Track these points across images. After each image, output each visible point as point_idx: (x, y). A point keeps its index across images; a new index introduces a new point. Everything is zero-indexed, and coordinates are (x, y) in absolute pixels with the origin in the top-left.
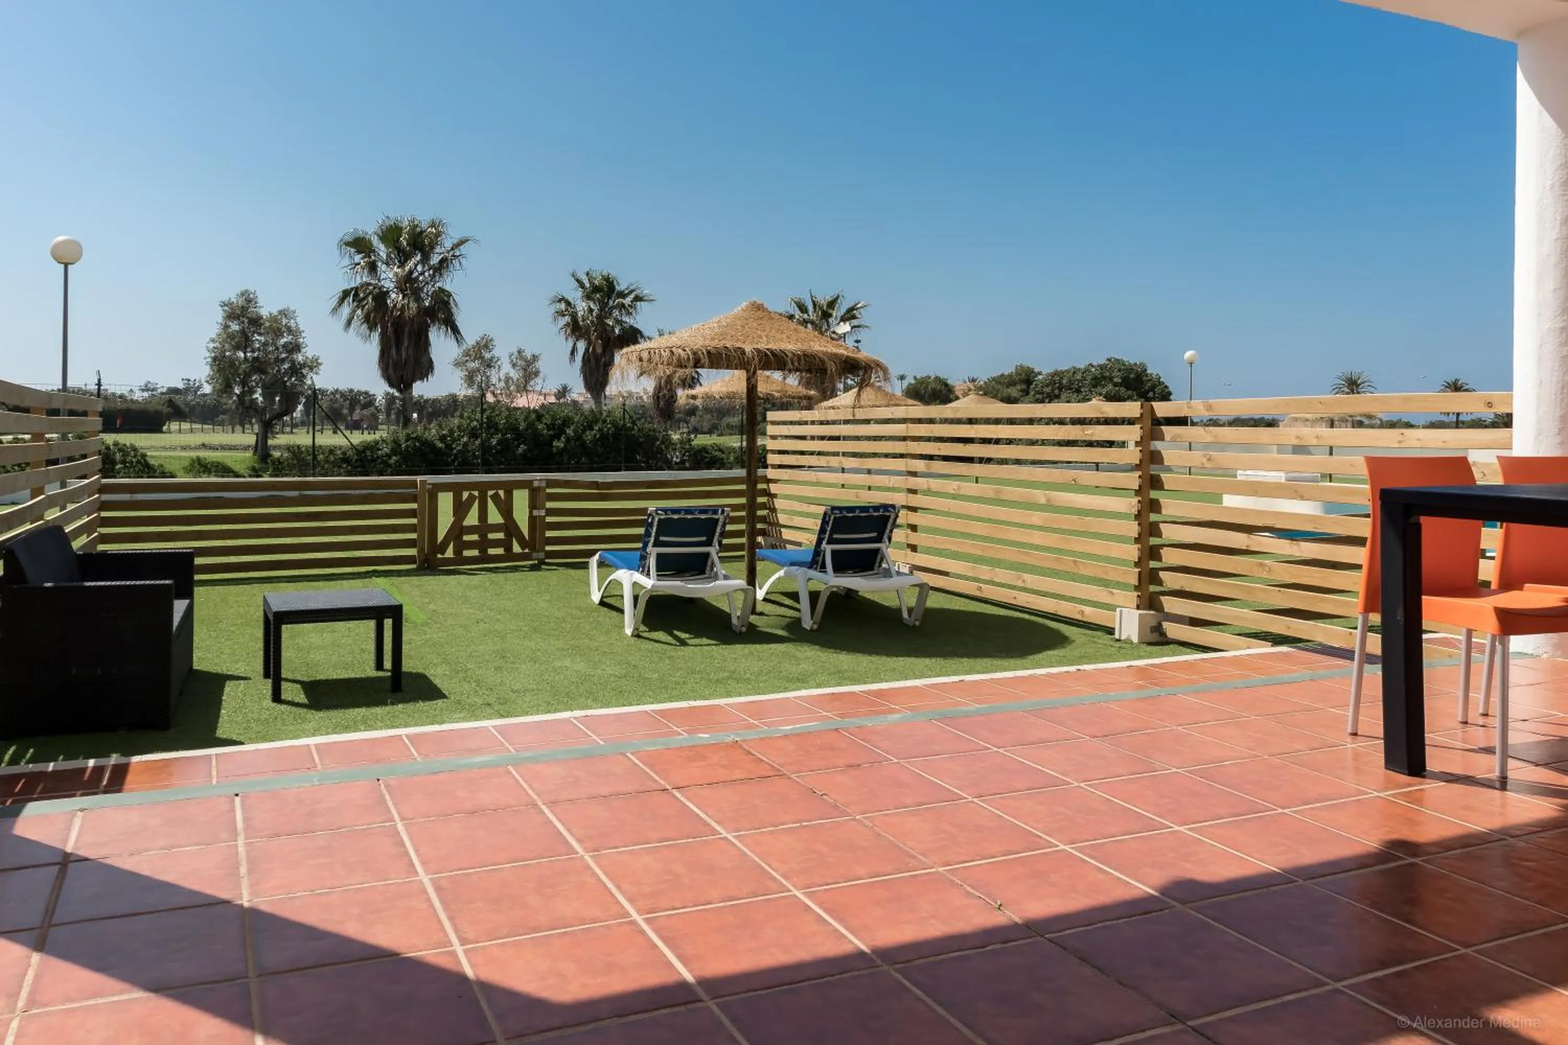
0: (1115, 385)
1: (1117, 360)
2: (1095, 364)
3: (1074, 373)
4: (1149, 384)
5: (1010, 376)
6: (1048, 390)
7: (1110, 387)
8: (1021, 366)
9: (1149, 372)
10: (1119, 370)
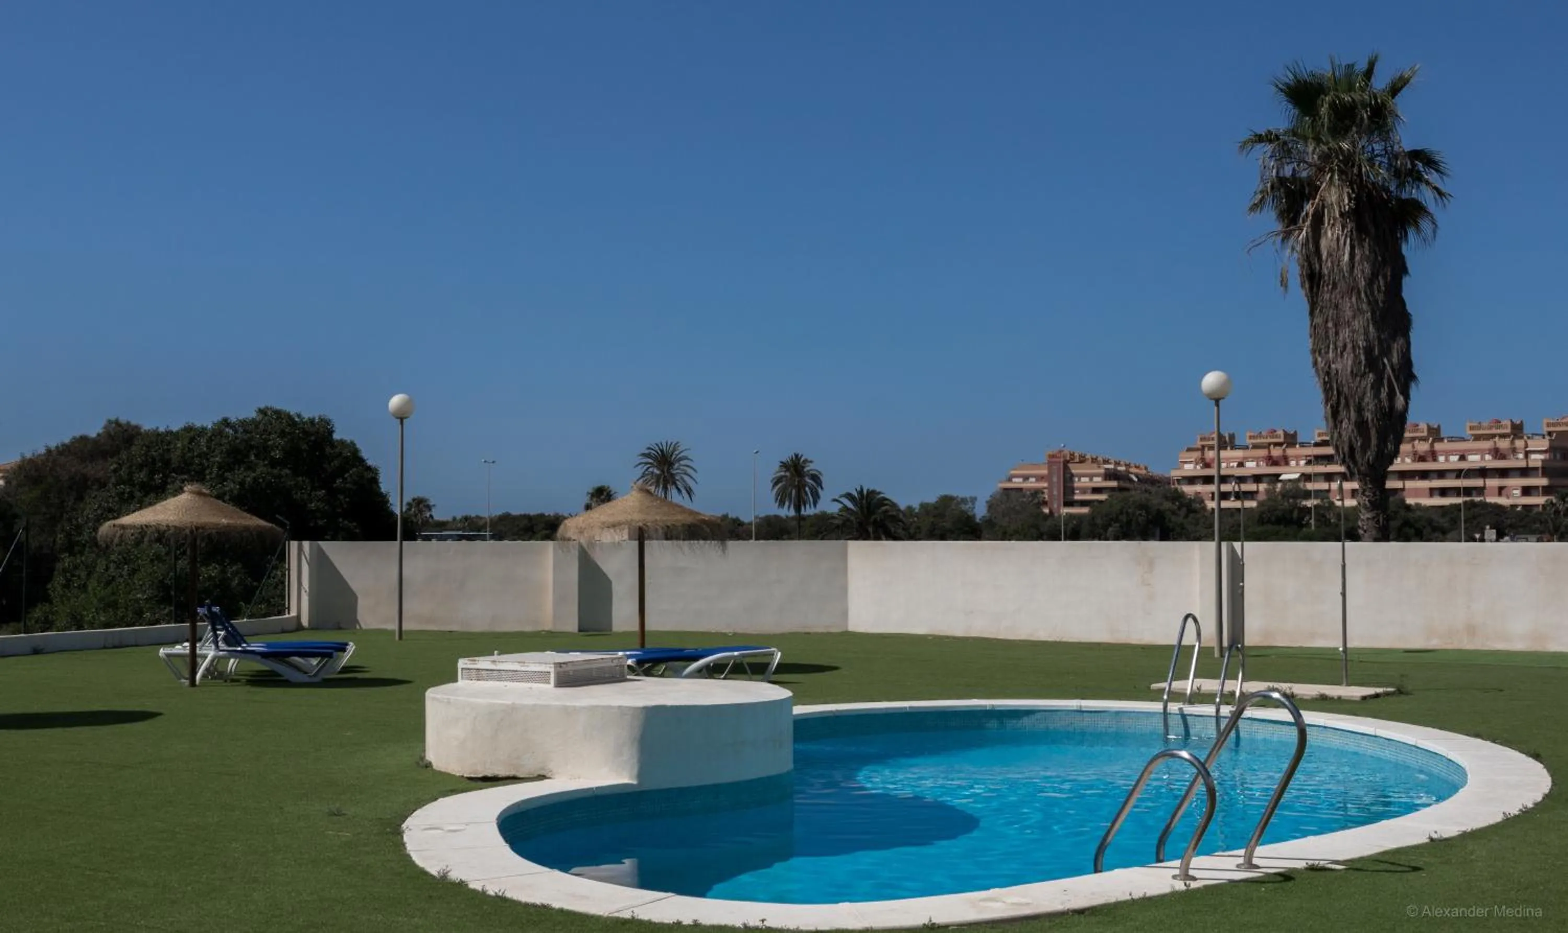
0: (274, 463)
1: (278, 413)
2: (233, 420)
3: (192, 440)
4: (336, 463)
5: (95, 442)
6: (142, 476)
7: (262, 469)
8: (117, 423)
9: (336, 436)
10: (283, 434)
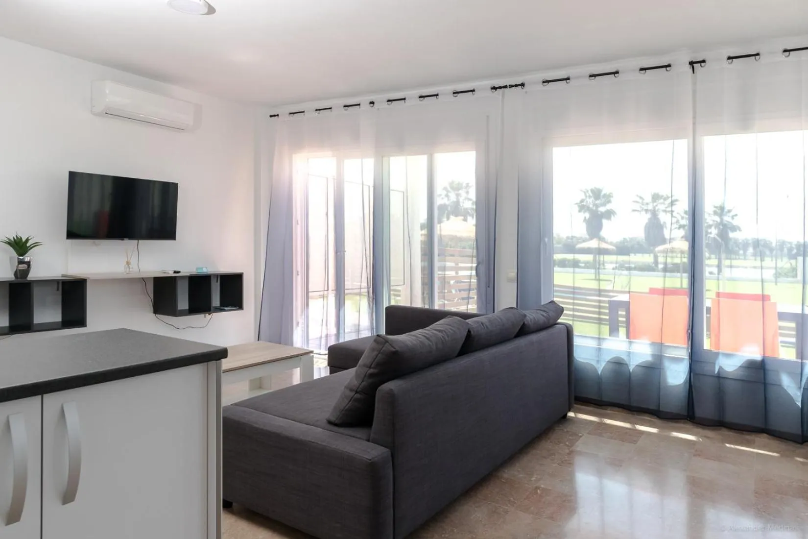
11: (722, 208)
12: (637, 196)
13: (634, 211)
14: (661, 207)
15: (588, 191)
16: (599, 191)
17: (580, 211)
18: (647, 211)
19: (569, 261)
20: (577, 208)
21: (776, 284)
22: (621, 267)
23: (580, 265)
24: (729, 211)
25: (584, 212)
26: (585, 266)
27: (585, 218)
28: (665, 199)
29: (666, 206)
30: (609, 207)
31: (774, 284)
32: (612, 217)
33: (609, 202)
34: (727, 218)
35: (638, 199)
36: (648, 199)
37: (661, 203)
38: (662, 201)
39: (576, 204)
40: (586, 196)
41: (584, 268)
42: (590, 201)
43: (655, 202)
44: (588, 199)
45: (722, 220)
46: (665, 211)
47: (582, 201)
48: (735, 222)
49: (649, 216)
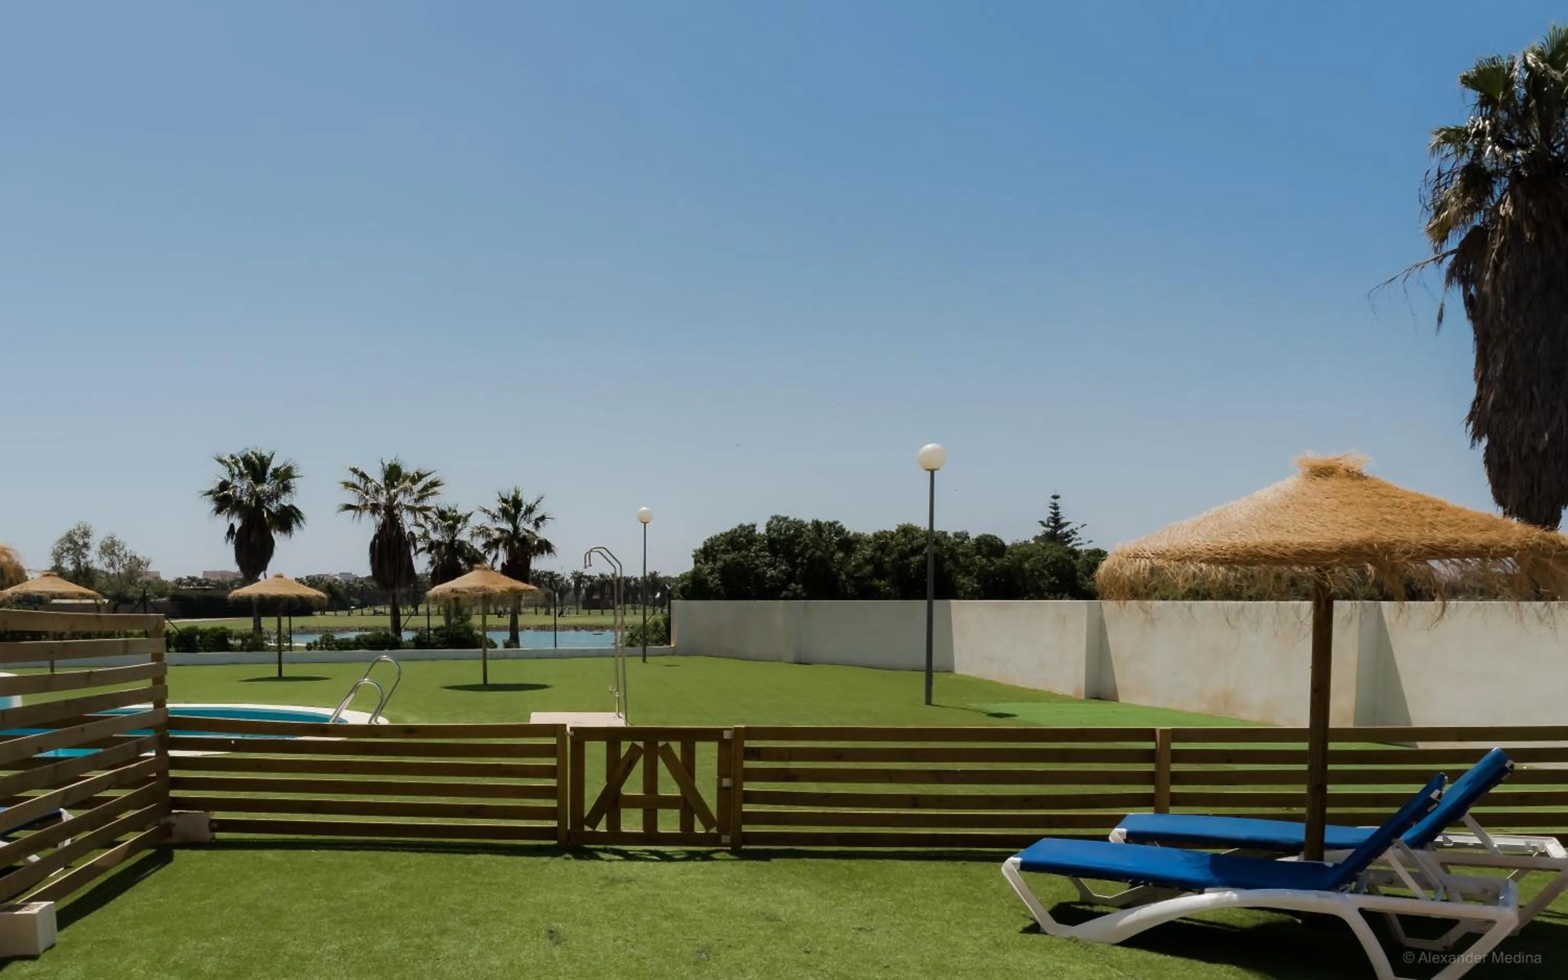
11: (517, 503)
12: (355, 471)
13: (349, 507)
14: (404, 499)
15: (236, 463)
16: (264, 463)
17: (219, 511)
18: (375, 508)
19: (203, 634)
20: (209, 505)
21: (644, 661)
22: (329, 643)
23: (231, 642)
24: (530, 510)
25: (231, 513)
26: (242, 644)
27: (232, 526)
28: (414, 481)
29: (416, 496)
30: (285, 500)
31: (640, 659)
32: (294, 526)
33: (287, 489)
34: (525, 526)
35: (355, 479)
36: (378, 478)
37: (405, 491)
38: (408, 484)
39: (210, 493)
40: (233, 476)
41: (241, 649)
42: (241, 487)
43: (394, 487)
44: (236, 482)
45: (516, 528)
46: (412, 509)
47: (224, 486)
48: (543, 533)
49: (379, 519)
